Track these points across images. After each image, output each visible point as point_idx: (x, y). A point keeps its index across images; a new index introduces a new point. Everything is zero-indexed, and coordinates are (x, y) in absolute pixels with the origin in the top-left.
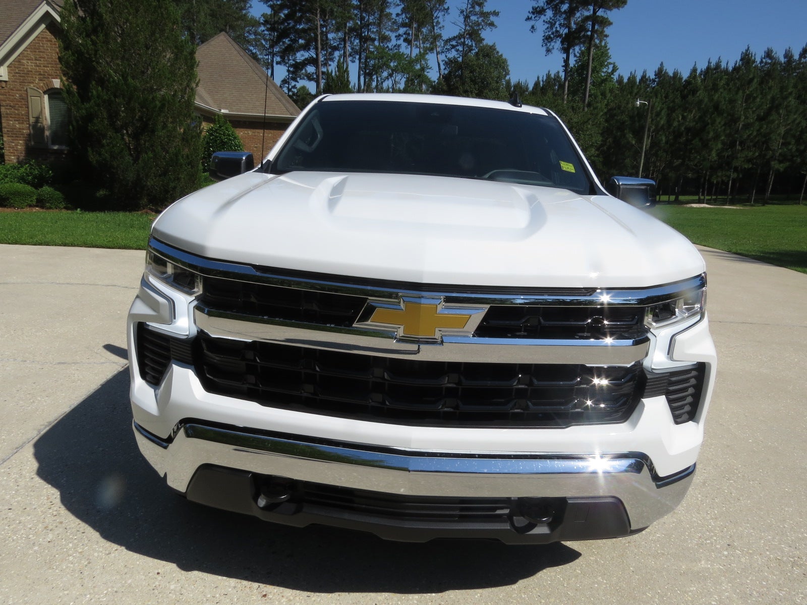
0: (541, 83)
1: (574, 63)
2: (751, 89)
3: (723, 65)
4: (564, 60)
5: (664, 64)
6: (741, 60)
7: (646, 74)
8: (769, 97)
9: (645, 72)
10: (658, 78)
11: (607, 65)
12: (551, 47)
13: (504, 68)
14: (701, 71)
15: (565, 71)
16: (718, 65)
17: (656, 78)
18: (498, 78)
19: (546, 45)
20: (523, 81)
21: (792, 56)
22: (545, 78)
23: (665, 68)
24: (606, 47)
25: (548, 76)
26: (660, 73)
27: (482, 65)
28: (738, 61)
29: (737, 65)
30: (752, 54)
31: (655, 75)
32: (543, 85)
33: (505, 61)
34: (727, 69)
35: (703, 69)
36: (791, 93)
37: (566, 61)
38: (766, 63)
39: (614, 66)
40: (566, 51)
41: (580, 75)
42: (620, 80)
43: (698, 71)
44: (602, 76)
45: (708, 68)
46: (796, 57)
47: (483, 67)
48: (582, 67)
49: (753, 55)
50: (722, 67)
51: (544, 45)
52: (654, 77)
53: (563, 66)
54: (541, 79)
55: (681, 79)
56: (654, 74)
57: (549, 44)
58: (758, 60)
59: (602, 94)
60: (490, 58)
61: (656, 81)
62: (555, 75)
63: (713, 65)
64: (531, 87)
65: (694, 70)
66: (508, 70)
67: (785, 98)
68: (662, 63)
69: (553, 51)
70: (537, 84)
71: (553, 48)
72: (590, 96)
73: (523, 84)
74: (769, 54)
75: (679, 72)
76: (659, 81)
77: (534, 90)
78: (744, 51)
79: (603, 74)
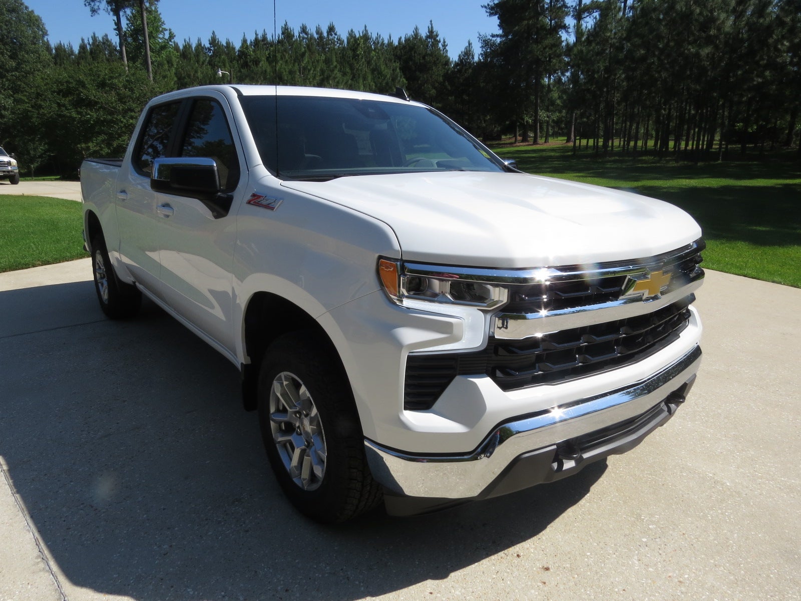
0: (88, 47)
1: (126, 26)
2: (305, 62)
3: (269, 38)
4: (115, 23)
5: (216, 33)
6: (283, 33)
7: (201, 42)
8: (318, 69)
9: (199, 40)
10: (213, 46)
11: (162, 31)
12: (96, 7)
13: (38, 26)
14: (251, 42)
15: (119, 34)
16: (264, 38)
17: (211, 47)
18: (34, 38)
19: (90, 4)
20: (65, 43)
21: (322, 33)
22: (91, 41)
23: (217, 37)
24: (157, 11)
25: (94, 38)
26: (214, 41)
27: (9, 21)
28: (280, 35)
29: (280, 38)
30: (290, 29)
31: (210, 44)
32: (91, 49)
33: (38, 19)
34: (273, 41)
35: (252, 40)
36: (336, 67)
37: (118, 24)
38: (304, 38)
39: (170, 33)
40: (116, 12)
41: (135, 40)
42: (176, 47)
43: (249, 42)
44: (160, 43)
45: (256, 39)
46: (325, 34)
47: (11, 24)
48: (137, 31)
49: (292, 29)
50: (269, 39)
51: (87, 4)
52: (209, 46)
53: (115, 29)
54: (86, 42)
55: (234, 49)
56: (208, 42)
57: (92, 4)
58: (296, 34)
59: (168, 62)
60: (18, 13)
61: (211, 50)
62: (103, 38)
63: (260, 37)
64: (76, 50)
65: (245, 41)
66: (45, 30)
67: (332, 71)
68: (214, 32)
69: (99, 12)
70: (83, 47)
71: (99, 9)
72: (152, 63)
73: (66, 47)
74: (304, 30)
75: (231, 42)
76: (215, 50)
77: (82, 54)
78: (283, 26)
79: (160, 41)
